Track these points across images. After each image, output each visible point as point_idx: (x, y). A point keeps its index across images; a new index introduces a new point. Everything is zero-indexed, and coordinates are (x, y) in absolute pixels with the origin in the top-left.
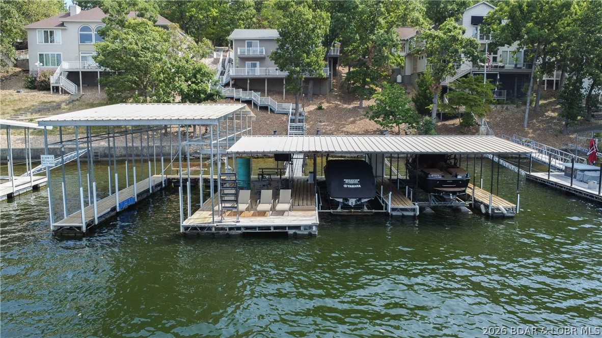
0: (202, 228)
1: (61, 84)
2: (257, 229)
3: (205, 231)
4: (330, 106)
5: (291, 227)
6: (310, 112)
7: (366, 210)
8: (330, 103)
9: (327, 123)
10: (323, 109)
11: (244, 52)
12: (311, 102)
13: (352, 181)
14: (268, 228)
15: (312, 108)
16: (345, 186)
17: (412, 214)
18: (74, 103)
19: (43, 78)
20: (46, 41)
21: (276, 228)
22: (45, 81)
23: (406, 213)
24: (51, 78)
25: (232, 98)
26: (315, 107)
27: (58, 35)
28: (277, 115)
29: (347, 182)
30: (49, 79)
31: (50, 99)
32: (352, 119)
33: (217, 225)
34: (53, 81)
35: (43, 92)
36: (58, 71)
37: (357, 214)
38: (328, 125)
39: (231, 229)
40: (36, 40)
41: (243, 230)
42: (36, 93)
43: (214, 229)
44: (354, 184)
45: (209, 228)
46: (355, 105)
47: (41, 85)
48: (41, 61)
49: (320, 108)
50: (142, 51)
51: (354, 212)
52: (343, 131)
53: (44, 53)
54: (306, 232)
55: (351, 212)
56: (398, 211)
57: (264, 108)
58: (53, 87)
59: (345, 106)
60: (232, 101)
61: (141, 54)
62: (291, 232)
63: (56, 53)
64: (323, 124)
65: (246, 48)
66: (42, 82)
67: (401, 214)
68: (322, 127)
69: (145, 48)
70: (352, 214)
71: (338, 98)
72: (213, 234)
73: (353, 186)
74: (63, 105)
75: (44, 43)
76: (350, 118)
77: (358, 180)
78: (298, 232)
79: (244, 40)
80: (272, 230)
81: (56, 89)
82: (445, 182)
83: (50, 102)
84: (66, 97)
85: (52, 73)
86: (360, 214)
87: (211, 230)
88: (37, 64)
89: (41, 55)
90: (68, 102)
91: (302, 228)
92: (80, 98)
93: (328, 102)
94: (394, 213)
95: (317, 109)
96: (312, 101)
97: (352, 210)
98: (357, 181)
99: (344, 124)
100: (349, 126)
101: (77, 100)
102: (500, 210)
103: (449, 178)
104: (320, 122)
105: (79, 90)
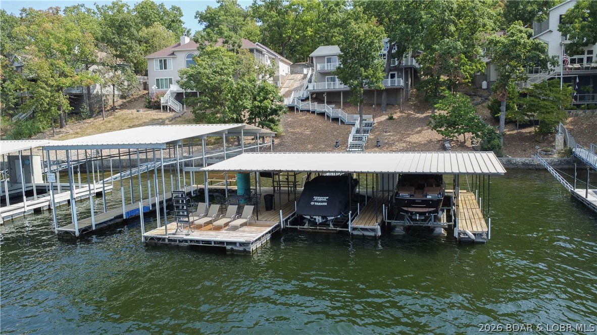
0: (159, 239)
1: (169, 104)
2: (201, 243)
3: (161, 242)
4: (402, 116)
5: (229, 243)
6: (380, 123)
7: (332, 227)
8: (402, 113)
9: (392, 134)
10: (394, 119)
11: (324, 67)
12: (384, 112)
13: (320, 199)
14: (209, 242)
15: (384, 118)
16: (312, 203)
17: (372, 234)
18: (177, 119)
19: (156, 99)
20: (161, 68)
21: (215, 242)
22: (157, 101)
23: (366, 233)
24: (162, 99)
25: (308, 111)
26: (387, 117)
27: (171, 63)
28: (346, 126)
29: (315, 199)
30: (160, 100)
31: (159, 117)
32: (419, 129)
33: (169, 237)
34: (163, 101)
35: (156, 111)
36: (168, 92)
37: (323, 231)
38: (392, 135)
39: (180, 241)
40: (154, 68)
41: (189, 243)
42: (150, 112)
43: (167, 241)
44: (322, 202)
45: (164, 239)
46: (428, 114)
47: (155, 105)
48: (158, 85)
49: (391, 118)
50: (212, 74)
51: (320, 229)
52: (405, 141)
53: (160, 78)
54: (241, 249)
55: (317, 229)
56: (359, 230)
57: (336, 120)
58: (163, 107)
59: (418, 115)
60: (308, 114)
61: (212, 77)
62: (229, 247)
63: (168, 78)
64: (388, 134)
65: (326, 64)
66: (155, 102)
67: (362, 234)
68: (386, 137)
69: (215, 72)
70: (317, 231)
71: (413, 108)
72: (167, 244)
73: (320, 204)
74: (167, 122)
75: (159, 70)
76: (417, 128)
77: (327, 198)
78: (235, 248)
79: (323, 57)
80: (213, 245)
81: (165, 108)
82: (414, 202)
83: (158, 119)
84: (171, 114)
85: (163, 94)
86: (325, 231)
87: (165, 241)
88: (153, 87)
89: (158, 80)
90: (171, 119)
91: (238, 245)
92: (182, 115)
93: (401, 112)
94: (355, 233)
95: (387, 119)
96: (386, 111)
97: (318, 227)
98: (325, 198)
99: (409, 134)
100: (414, 135)
101: (180, 116)
102: (467, 235)
103: (418, 197)
104: (386, 132)
105: (183, 108)
